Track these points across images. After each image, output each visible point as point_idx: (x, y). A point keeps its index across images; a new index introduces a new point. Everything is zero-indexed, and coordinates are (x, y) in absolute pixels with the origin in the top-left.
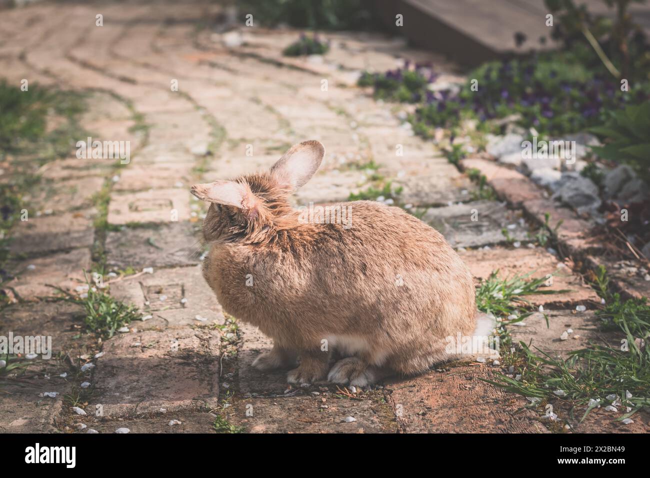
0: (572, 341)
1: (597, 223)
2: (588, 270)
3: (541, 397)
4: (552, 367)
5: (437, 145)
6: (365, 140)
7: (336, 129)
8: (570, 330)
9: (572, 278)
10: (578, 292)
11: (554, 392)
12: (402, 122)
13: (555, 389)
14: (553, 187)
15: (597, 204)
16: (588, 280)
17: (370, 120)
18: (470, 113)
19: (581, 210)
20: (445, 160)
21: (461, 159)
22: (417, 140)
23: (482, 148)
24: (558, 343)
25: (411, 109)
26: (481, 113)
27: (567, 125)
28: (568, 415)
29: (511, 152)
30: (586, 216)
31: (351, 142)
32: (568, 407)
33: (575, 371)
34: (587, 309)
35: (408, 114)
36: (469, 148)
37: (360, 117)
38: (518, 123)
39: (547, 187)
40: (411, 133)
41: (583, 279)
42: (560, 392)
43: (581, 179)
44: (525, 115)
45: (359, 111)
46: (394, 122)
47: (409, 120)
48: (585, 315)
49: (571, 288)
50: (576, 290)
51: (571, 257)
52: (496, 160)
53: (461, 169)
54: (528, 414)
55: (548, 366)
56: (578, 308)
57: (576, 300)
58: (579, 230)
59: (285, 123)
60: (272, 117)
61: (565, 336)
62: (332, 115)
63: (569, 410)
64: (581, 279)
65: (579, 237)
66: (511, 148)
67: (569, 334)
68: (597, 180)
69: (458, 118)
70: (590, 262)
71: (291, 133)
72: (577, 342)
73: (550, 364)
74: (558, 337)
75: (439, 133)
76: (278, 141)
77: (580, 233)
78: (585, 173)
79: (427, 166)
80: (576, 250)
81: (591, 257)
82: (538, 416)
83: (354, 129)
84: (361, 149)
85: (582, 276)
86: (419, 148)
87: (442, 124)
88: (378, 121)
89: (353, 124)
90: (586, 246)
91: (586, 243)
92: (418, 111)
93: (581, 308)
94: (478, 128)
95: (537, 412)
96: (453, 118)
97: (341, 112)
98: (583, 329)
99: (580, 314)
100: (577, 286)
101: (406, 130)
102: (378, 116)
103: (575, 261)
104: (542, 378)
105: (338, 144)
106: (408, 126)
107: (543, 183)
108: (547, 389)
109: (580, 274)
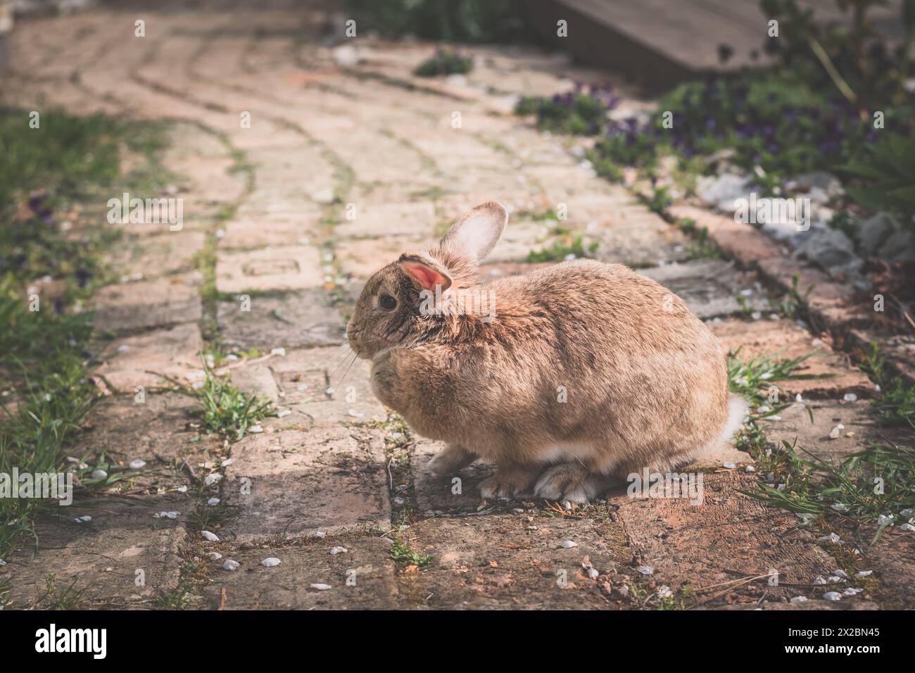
0: (845, 440)
1: (856, 288)
2: (854, 348)
3: (817, 513)
4: (824, 473)
5: (630, 189)
6: (535, 182)
7: (495, 169)
8: (841, 426)
9: (834, 359)
10: (845, 376)
11: (832, 506)
12: (578, 160)
13: (833, 502)
14: (794, 242)
15: (856, 263)
16: (855, 361)
17: (537, 158)
18: (668, 148)
19: (835, 271)
20: (643, 208)
21: (666, 207)
22: (601, 183)
23: (690, 193)
24: (826, 442)
25: (589, 143)
26: (681, 148)
27: (796, 162)
28: (853, 535)
29: (732, 197)
30: (842, 278)
31: (518, 186)
32: (852, 526)
33: (854, 478)
34: (858, 399)
35: (586, 150)
36: (675, 193)
37: (524, 154)
38: (732, 160)
39: (785, 242)
40: (593, 174)
41: (849, 360)
42: (840, 506)
43: (829, 231)
44: (740, 149)
45: (522, 146)
46: (567, 160)
47: (588, 156)
48: (857, 406)
49: (835, 371)
50: (842, 373)
51: (829, 331)
52: (712, 207)
53: (667, 218)
54: (802, 536)
55: (817, 472)
56: (846, 397)
57: (843, 387)
58: (835, 298)
59: (429, 162)
60: (411, 154)
61: (835, 433)
62: (486, 151)
63: (854, 529)
64: (846, 360)
65: (837, 306)
66: (729, 191)
67: (841, 431)
68: (850, 232)
69: (654, 155)
70: (855, 338)
71: (438, 174)
72: (851, 441)
73: (822, 470)
74: (826, 435)
75: (630, 174)
77: (839, 301)
78: (833, 224)
79: (623, 216)
80: (834, 323)
81: (855, 332)
82: (814, 538)
83: (519, 169)
84: (532, 194)
85: (847, 355)
86: (607, 192)
87: (631, 162)
88: (548, 158)
89: (516, 163)
90: (848, 317)
91: (848, 313)
92: (598, 146)
93: (851, 397)
94: (683, 167)
95: (812, 532)
96: (647, 155)
97: (499, 147)
98: (857, 424)
99: (849, 405)
100: (842, 368)
101: (585, 171)
102: (546, 152)
103: (834, 336)
104: (814, 489)
106: (587, 165)
107: (779, 236)
108: (821, 502)
109: (842, 352)
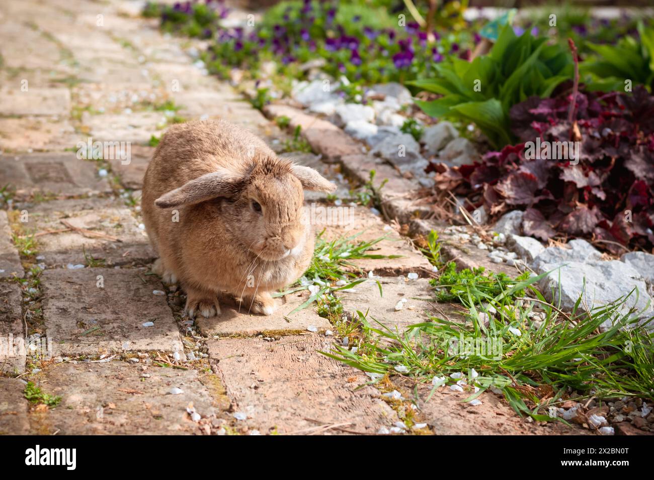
0: (408, 311)
1: (420, 184)
2: (417, 235)
3: (383, 373)
4: (389, 339)
5: (236, 88)
6: (157, 77)
7: (123, 63)
8: (404, 300)
9: (401, 243)
10: (409, 258)
11: (396, 368)
12: (194, 60)
13: (396, 364)
14: (371, 142)
15: (423, 163)
16: (417, 245)
17: (159, 56)
18: (269, 54)
19: (404, 168)
20: (247, 105)
21: (266, 105)
22: (212, 81)
23: (286, 95)
24: (392, 313)
25: (203, 45)
26: (280, 55)
27: (374, 74)
28: (412, 393)
29: (322, 101)
30: (410, 175)
31: (143, 79)
32: (411, 385)
33: (414, 345)
34: (419, 277)
35: (200, 51)
36: (273, 94)
37: (148, 51)
38: (322, 69)
39: (364, 142)
40: (205, 72)
41: (413, 244)
42: (401, 368)
43: (400, 134)
44: (330, 60)
45: (147, 45)
46: (184, 59)
47: (202, 58)
48: (418, 284)
49: (400, 253)
50: (407, 255)
51: (397, 219)
52: (304, 108)
53: (267, 115)
54: (370, 392)
55: (384, 338)
56: (410, 275)
57: (407, 267)
58: (404, 191)
59: (67, 53)
60: (52, 46)
61: (399, 306)
62: (116, 47)
63: (413, 388)
64: (411, 244)
65: (405, 198)
66: (320, 96)
67: (404, 303)
68: (417, 136)
69: (257, 60)
70: (418, 226)
71: (75, 64)
72: (413, 313)
73: (388, 336)
74: (392, 307)
75: (237, 75)
76: (62, 72)
77: (406, 194)
78: (405, 129)
79: (230, 110)
80: (402, 213)
81: (418, 221)
82: (380, 394)
83: (144, 63)
84: (154, 87)
85: (412, 240)
86: (218, 90)
87: (238, 65)
88: (168, 56)
89: (141, 59)
90: (413, 209)
91: (413, 205)
92: (210, 49)
93: (413, 276)
94: (281, 72)
95: (378, 389)
96: (251, 60)
97: (127, 45)
98: (418, 299)
99: (411, 282)
100: (407, 251)
101: (198, 70)
102: (166, 51)
103: (401, 223)
104: (381, 352)
105: (129, 80)
106: (201, 64)
107: (359, 136)
108: (386, 364)
109: (408, 238)
